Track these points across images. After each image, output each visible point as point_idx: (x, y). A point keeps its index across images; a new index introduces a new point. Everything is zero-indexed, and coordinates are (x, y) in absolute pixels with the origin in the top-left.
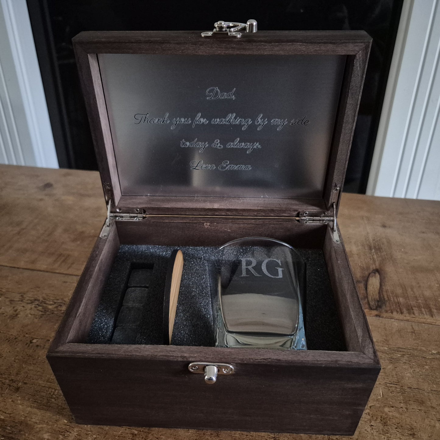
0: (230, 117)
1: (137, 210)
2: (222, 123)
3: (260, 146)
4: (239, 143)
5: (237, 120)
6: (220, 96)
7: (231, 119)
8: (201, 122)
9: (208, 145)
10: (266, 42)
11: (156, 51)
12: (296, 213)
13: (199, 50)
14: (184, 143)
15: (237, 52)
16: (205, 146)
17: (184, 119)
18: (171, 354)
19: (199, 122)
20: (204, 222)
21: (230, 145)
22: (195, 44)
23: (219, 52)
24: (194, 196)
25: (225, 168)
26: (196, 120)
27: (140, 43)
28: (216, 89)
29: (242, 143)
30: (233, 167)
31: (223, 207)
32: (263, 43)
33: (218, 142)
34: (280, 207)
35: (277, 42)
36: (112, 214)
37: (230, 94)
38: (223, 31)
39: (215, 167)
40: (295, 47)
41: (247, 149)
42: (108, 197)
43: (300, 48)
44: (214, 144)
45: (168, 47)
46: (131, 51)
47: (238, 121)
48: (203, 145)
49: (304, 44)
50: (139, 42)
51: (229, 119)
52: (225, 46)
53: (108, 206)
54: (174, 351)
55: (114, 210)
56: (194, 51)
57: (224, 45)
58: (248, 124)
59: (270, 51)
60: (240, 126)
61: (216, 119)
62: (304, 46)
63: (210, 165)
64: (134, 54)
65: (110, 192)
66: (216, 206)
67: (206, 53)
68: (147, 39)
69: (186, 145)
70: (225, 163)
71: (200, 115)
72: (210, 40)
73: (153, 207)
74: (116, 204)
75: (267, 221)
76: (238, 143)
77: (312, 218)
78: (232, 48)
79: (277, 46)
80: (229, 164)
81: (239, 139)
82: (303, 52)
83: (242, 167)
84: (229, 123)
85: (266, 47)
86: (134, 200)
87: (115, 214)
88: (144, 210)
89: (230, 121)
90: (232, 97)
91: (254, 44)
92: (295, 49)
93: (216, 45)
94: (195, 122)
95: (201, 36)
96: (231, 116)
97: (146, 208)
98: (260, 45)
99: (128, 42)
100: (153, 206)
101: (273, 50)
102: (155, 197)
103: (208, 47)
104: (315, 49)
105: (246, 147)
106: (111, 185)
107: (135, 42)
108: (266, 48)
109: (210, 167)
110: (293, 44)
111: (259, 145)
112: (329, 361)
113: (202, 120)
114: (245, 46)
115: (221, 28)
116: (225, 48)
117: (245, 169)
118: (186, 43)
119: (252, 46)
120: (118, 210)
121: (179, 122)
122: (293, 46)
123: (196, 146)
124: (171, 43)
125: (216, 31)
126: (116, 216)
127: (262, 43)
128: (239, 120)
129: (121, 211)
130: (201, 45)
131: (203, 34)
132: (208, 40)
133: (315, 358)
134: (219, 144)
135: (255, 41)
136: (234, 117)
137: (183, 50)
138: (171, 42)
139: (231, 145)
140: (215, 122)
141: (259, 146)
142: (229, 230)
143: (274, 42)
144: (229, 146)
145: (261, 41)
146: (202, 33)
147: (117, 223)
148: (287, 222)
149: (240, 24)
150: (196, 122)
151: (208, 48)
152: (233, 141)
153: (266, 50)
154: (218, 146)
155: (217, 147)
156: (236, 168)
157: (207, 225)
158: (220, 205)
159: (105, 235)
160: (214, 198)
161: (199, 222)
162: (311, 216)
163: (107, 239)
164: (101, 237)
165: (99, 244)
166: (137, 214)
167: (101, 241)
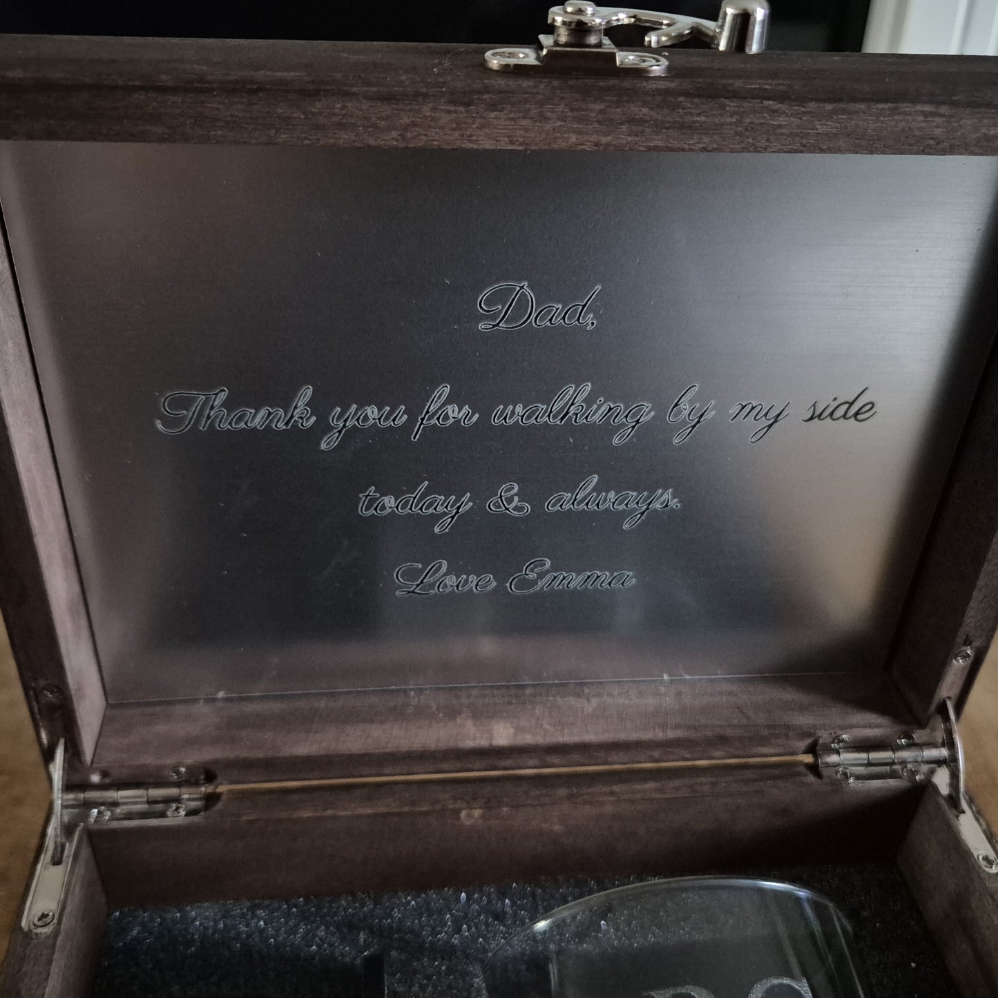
0: (568, 397)
1: (178, 773)
2: (532, 421)
3: (676, 500)
4: (595, 494)
5: (595, 407)
6: (534, 315)
7: (572, 404)
8: (446, 417)
9: (471, 504)
10: (782, 97)
11: (277, 130)
12: (808, 741)
13: (481, 127)
14: (373, 501)
15: (652, 140)
16: (459, 508)
17: (379, 410)
19: (438, 419)
20: (458, 805)
21: (560, 500)
22: (463, 99)
23: (573, 138)
24: (405, 691)
25: (534, 583)
26: (427, 412)
27: (202, 91)
28: (522, 288)
29: (607, 492)
30: (564, 578)
31: (528, 739)
32: (771, 102)
33: (512, 493)
34: (745, 721)
35: (829, 101)
36: (71, 796)
37: (576, 310)
38: (589, 46)
39: (495, 584)
40: (903, 124)
41: (623, 515)
42: (50, 734)
43: (924, 125)
44: (494, 499)
45: (336, 115)
46: (159, 130)
47: (600, 412)
48: (452, 507)
49: (944, 109)
50: (195, 88)
51: (561, 404)
52: (601, 112)
53: (51, 767)
55: (76, 778)
56: (457, 134)
57: (598, 107)
58: (637, 422)
59: (797, 139)
60: (608, 429)
61: (511, 407)
62: (939, 120)
63: (473, 578)
64: (174, 142)
65: (57, 715)
66: (502, 734)
67: (511, 142)
68: (234, 75)
69: (384, 508)
70: (536, 567)
71: (447, 390)
72: (536, 87)
73: (244, 760)
74: (88, 755)
76: (590, 493)
77: (864, 755)
78: (631, 121)
79: (830, 116)
80: (548, 572)
81: (595, 478)
82: (931, 142)
83: (598, 577)
84: (562, 419)
85: (782, 120)
86: (161, 728)
87: (81, 796)
88: (207, 772)
89: (567, 413)
90: (584, 318)
91: (731, 105)
92: (903, 130)
93: (560, 108)
94: (422, 419)
95: (483, 65)
96: (571, 392)
97: (216, 762)
98: (755, 111)
99: (141, 88)
100: (244, 753)
101: (807, 135)
102: (250, 708)
103: (525, 118)
104: (984, 130)
105: (622, 507)
106: (61, 687)
107: (174, 90)
108: (780, 126)
109: (475, 583)
110: (896, 109)
111: (674, 498)
113: (453, 411)
114: (691, 114)
115: (580, 29)
116: (599, 122)
117: (610, 584)
118: (425, 96)
119: (721, 115)
120: (95, 778)
121: (358, 420)
122: (897, 117)
123: (421, 509)
124: (355, 94)
125: (556, 44)
126: (88, 805)
127: (766, 103)
128: (603, 409)
129: (107, 780)
130: (493, 106)
131: (494, 54)
132: (527, 83)
134: (516, 498)
135: (735, 95)
136: (585, 394)
137: (406, 128)
138: (355, 89)
139: (566, 502)
140: (505, 418)
141: (674, 503)
142: (556, 828)
143: (818, 100)
144: (554, 505)
145: (763, 95)
146: (488, 54)
147: (95, 838)
148: (779, 782)
149: (667, 18)
150: (428, 420)
151: (524, 122)
152: (572, 488)
153: (779, 131)
154: (513, 505)
155: (507, 509)
156: (576, 581)
157: (471, 816)
158: (519, 729)
159: (44, 916)
160: (485, 696)
161: (438, 807)
162: (860, 747)
163: (56, 934)
164: (26, 929)
165: (19, 970)
166: (178, 785)
167: (28, 952)
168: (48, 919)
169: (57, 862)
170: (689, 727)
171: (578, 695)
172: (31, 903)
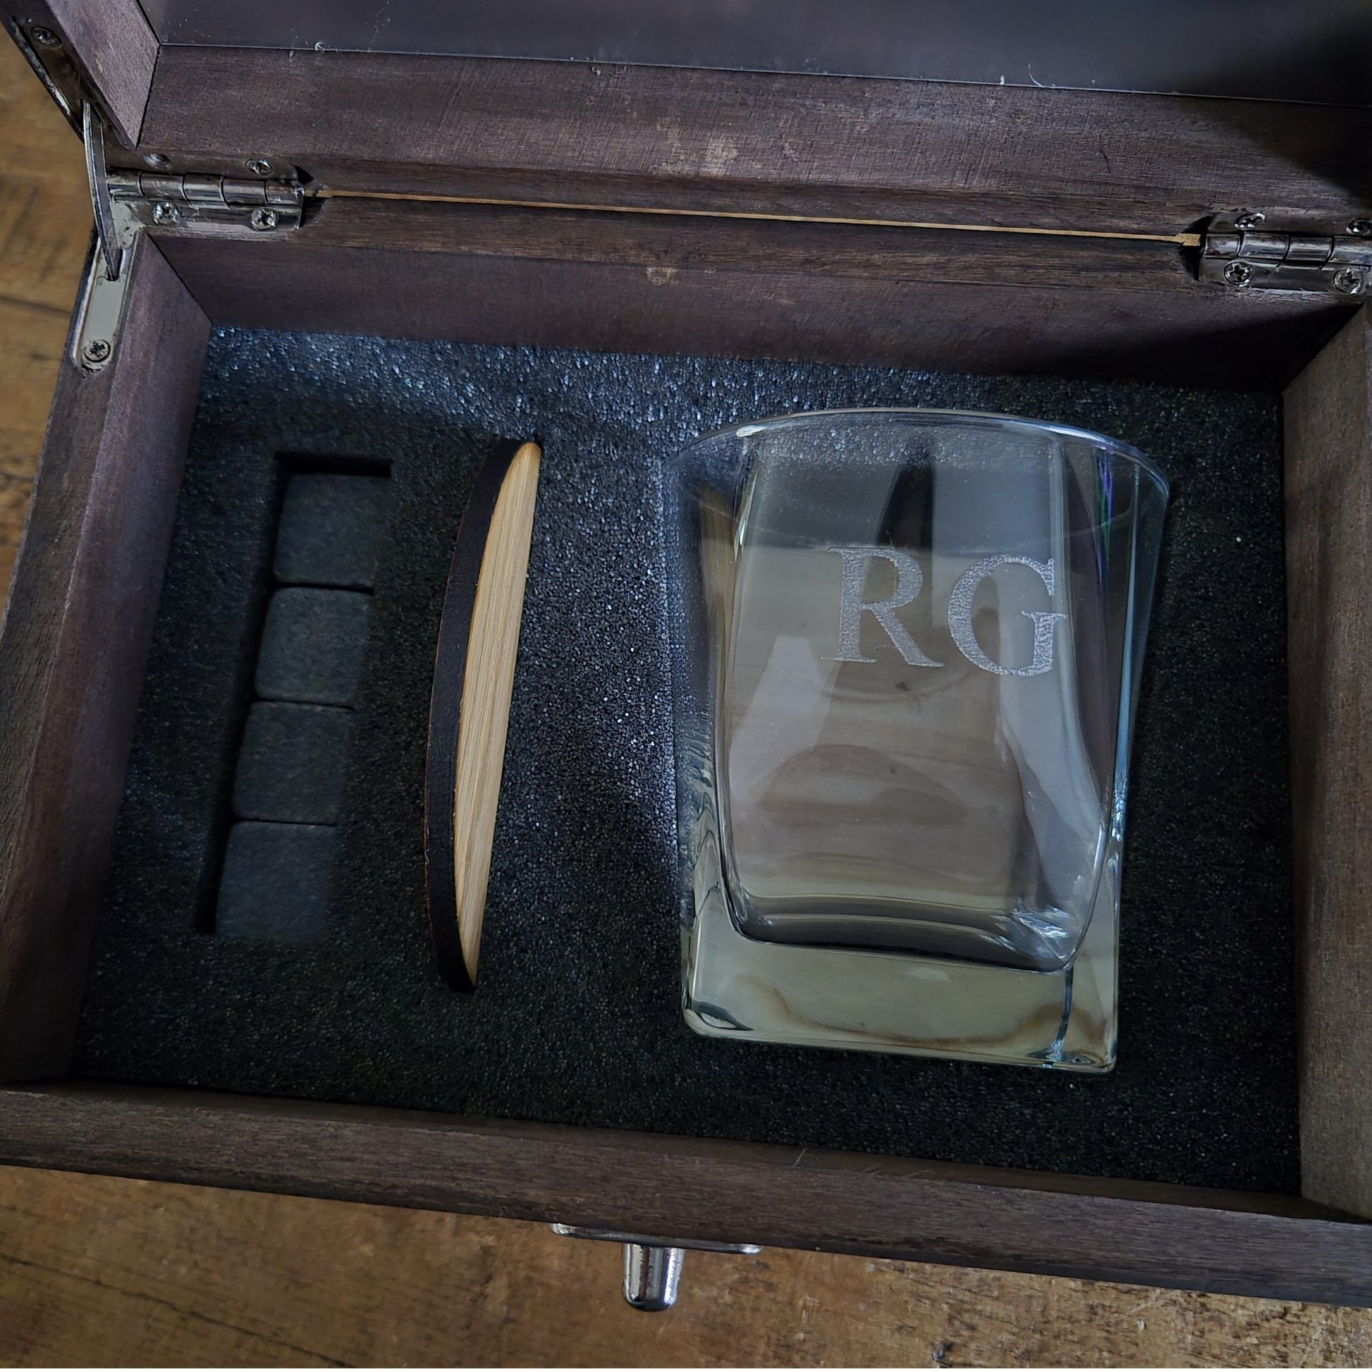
1: (259, 167)
12: (1198, 217)
18: (464, 1186)
20: (644, 257)
24: (590, 66)
31: (755, 169)
36: (120, 183)
54: (476, 1170)
65: (66, 70)
75: (1010, 266)
77: (1280, 246)
88: (299, 170)
112: (1233, 1272)
120: (153, 160)
126: (148, 198)
129: (168, 166)
133: (1164, 1253)
142: (784, 301)
147: (161, 244)
148: (1129, 275)
157: (661, 274)
158: (746, 151)
159: (96, 348)
160: (707, 87)
161: (614, 257)
162: (1282, 232)
163: (110, 373)
164: (77, 363)
165: (69, 415)
166: (263, 182)
167: (78, 391)
168: (103, 353)
169: (113, 277)
170: (1009, 175)
171: (854, 101)
172: (83, 328)
